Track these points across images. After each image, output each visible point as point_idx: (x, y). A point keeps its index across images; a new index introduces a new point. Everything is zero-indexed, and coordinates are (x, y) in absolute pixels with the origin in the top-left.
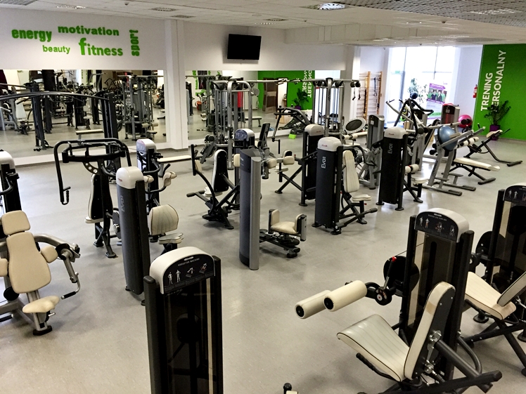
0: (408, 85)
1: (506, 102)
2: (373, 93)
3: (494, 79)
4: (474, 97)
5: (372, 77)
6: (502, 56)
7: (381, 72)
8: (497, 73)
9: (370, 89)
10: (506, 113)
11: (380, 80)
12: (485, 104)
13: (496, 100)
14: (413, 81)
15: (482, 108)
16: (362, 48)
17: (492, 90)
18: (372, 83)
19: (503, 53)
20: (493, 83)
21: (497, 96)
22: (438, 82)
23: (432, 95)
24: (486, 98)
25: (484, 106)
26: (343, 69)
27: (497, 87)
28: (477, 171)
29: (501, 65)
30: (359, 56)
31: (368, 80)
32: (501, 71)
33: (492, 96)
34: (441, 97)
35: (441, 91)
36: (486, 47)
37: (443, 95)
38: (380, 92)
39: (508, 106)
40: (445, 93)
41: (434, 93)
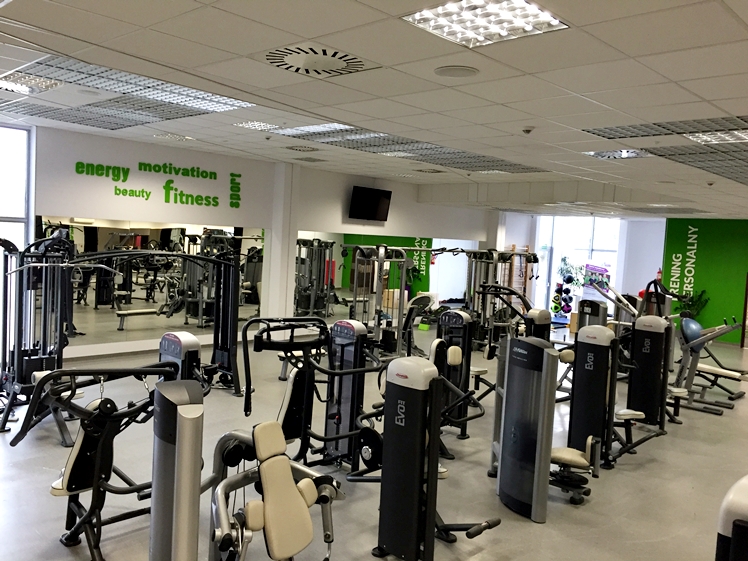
0: (557, 264)
1: (703, 292)
2: (519, 273)
3: (684, 262)
6: (693, 233)
8: (688, 254)
9: (515, 267)
10: (704, 306)
13: (688, 288)
14: (564, 260)
16: (507, 213)
17: (682, 276)
18: (518, 260)
19: (694, 230)
20: (682, 267)
21: (690, 283)
22: (598, 261)
23: (590, 280)
24: (674, 286)
26: (484, 239)
27: (690, 272)
29: (692, 244)
30: (504, 224)
32: (693, 252)
33: (682, 283)
35: (602, 275)
36: (670, 222)
37: (605, 279)
38: (526, 272)
39: (705, 297)
40: (608, 277)
41: (593, 277)
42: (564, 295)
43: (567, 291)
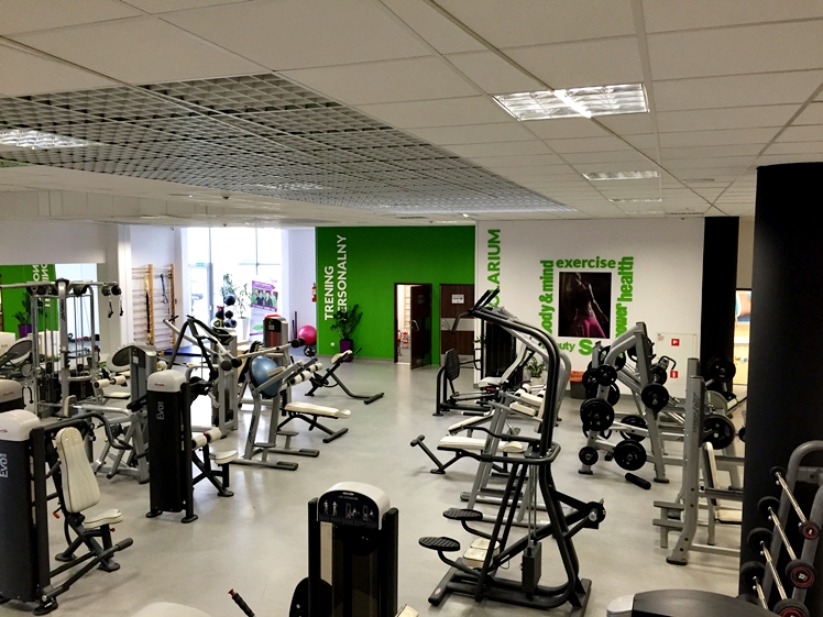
0: (219, 284)
1: (356, 307)
2: (162, 298)
3: (336, 275)
4: (314, 300)
5: (154, 273)
6: (342, 243)
7: (172, 266)
8: (339, 265)
9: (154, 292)
10: (358, 322)
11: (171, 277)
12: (330, 311)
13: (342, 303)
14: (226, 277)
15: (326, 316)
16: (131, 227)
17: (336, 290)
18: (157, 284)
19: (342, 239)
20: (335, 280)
21: (343, 298)
22: (264, 277)
23: (258, 298)
24: (329, 302)
25: (328, 314)
26: (102, 261)
27: (342, 285)
28: (320, 420)
29: (342, 255)
30: (127, 239)
31: (150, 278)
32: (343, 263)
33: (336, 298)
34: (270, 300)
35: (269, 292)
36: (319, 230)
37: (273, 298)
38: (173, 296)
39: (358, 311)
40: (276, 294)
41: (261, 296)
42: (226, 320)
43: (230, 315)
